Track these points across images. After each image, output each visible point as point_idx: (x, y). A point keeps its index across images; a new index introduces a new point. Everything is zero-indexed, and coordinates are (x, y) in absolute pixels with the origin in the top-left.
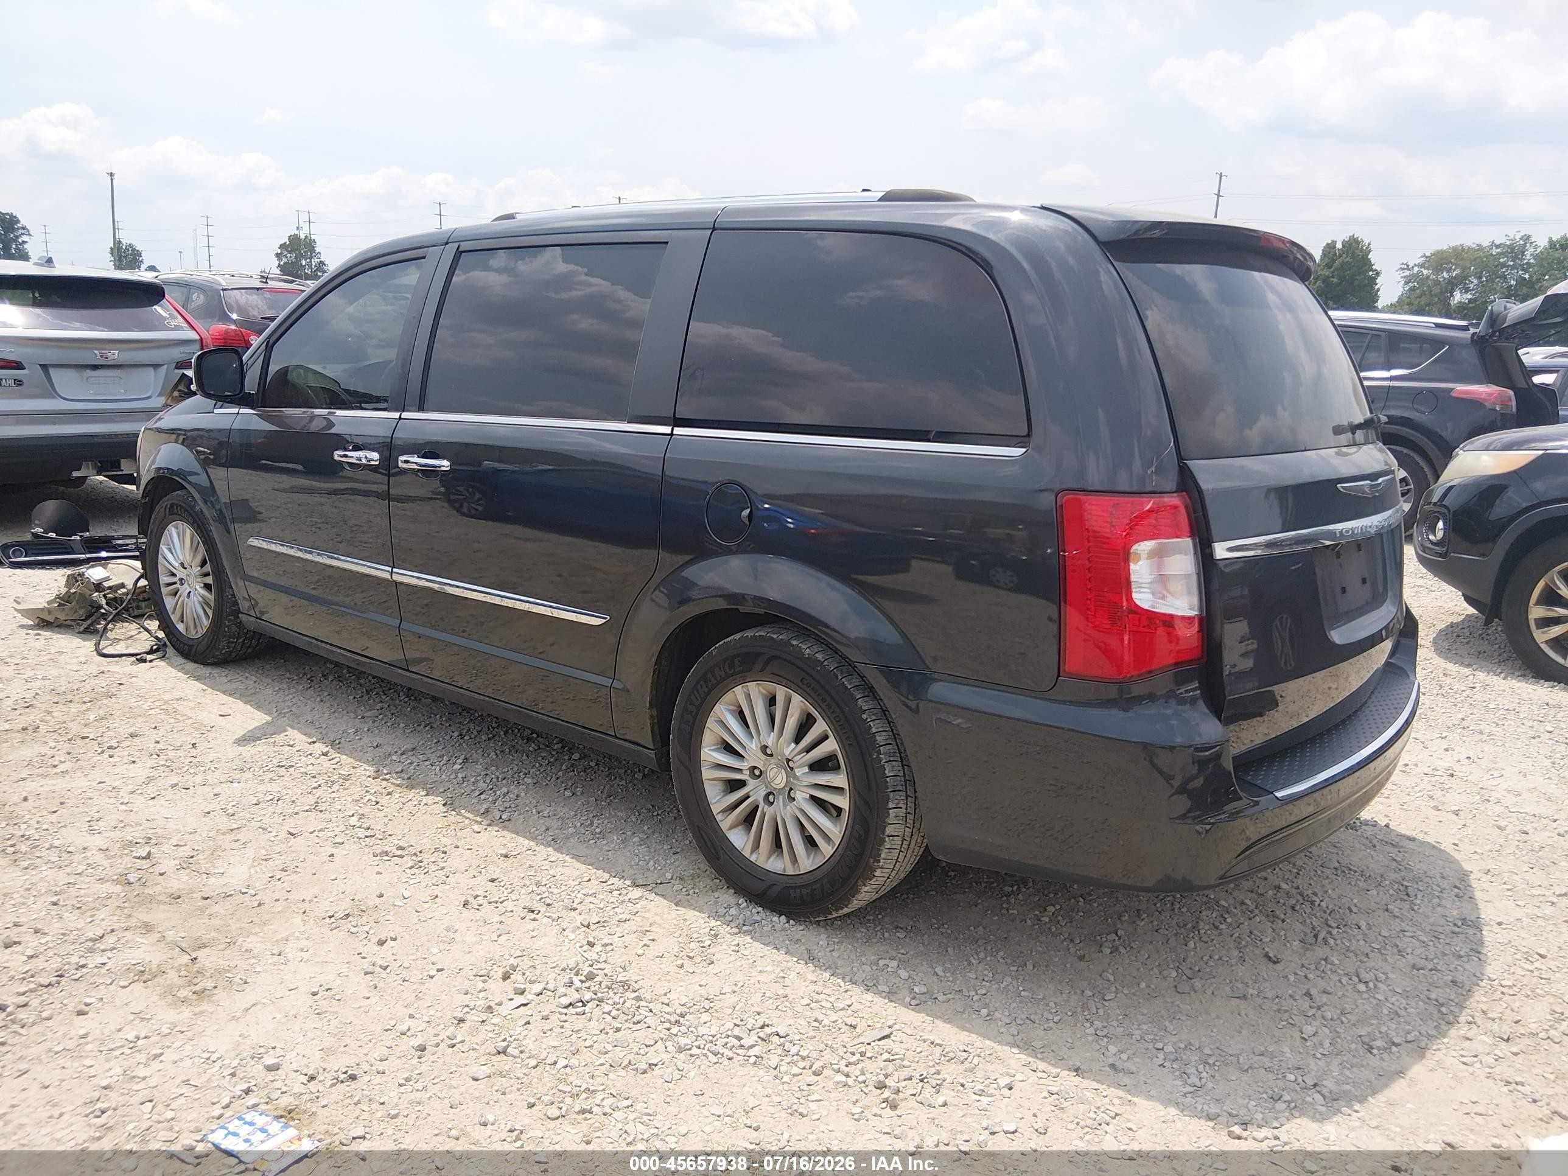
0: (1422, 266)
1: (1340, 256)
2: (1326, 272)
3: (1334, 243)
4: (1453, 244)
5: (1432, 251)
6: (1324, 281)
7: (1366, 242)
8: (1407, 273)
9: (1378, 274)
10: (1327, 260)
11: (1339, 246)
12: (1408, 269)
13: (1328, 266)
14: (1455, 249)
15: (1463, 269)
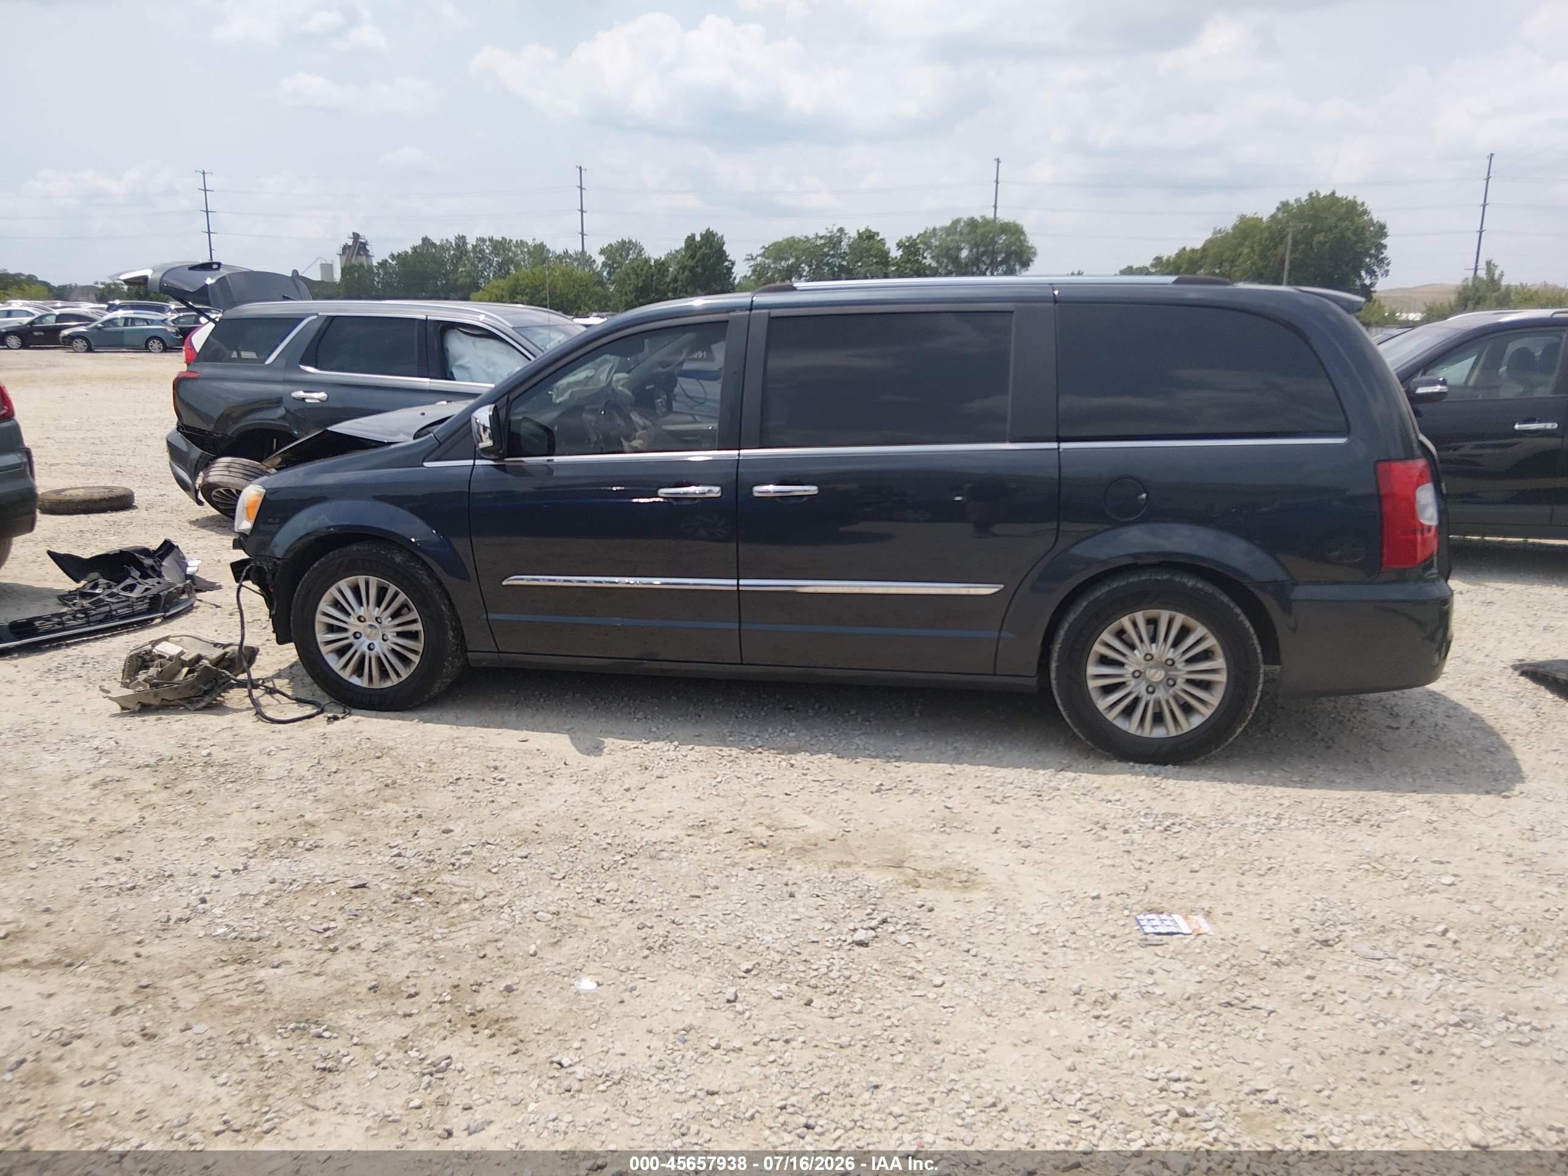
0: (763, 255)
1: (701, 248)
2: (691, 263)
3: (693, 235)
4: (786, 236)
5: (770, 243)
6: (691, 271)
7: (720, 235)
8: (752, 263)
9: (733, 264)
10: (690, 252)
11: (698, 238)
12: (752, 259)
13: (693, 257)
14: (787, 240)
15: (797, 259)
